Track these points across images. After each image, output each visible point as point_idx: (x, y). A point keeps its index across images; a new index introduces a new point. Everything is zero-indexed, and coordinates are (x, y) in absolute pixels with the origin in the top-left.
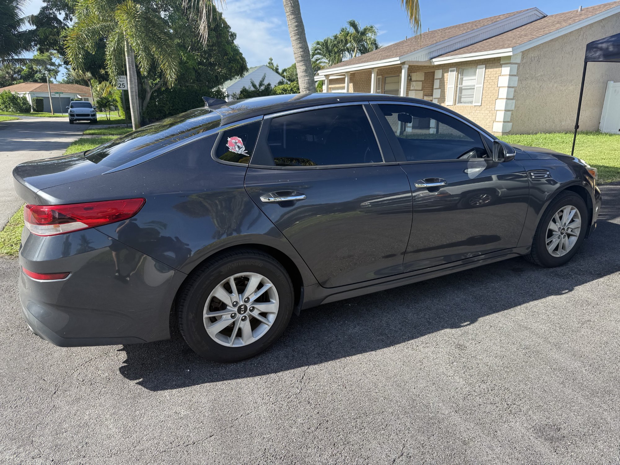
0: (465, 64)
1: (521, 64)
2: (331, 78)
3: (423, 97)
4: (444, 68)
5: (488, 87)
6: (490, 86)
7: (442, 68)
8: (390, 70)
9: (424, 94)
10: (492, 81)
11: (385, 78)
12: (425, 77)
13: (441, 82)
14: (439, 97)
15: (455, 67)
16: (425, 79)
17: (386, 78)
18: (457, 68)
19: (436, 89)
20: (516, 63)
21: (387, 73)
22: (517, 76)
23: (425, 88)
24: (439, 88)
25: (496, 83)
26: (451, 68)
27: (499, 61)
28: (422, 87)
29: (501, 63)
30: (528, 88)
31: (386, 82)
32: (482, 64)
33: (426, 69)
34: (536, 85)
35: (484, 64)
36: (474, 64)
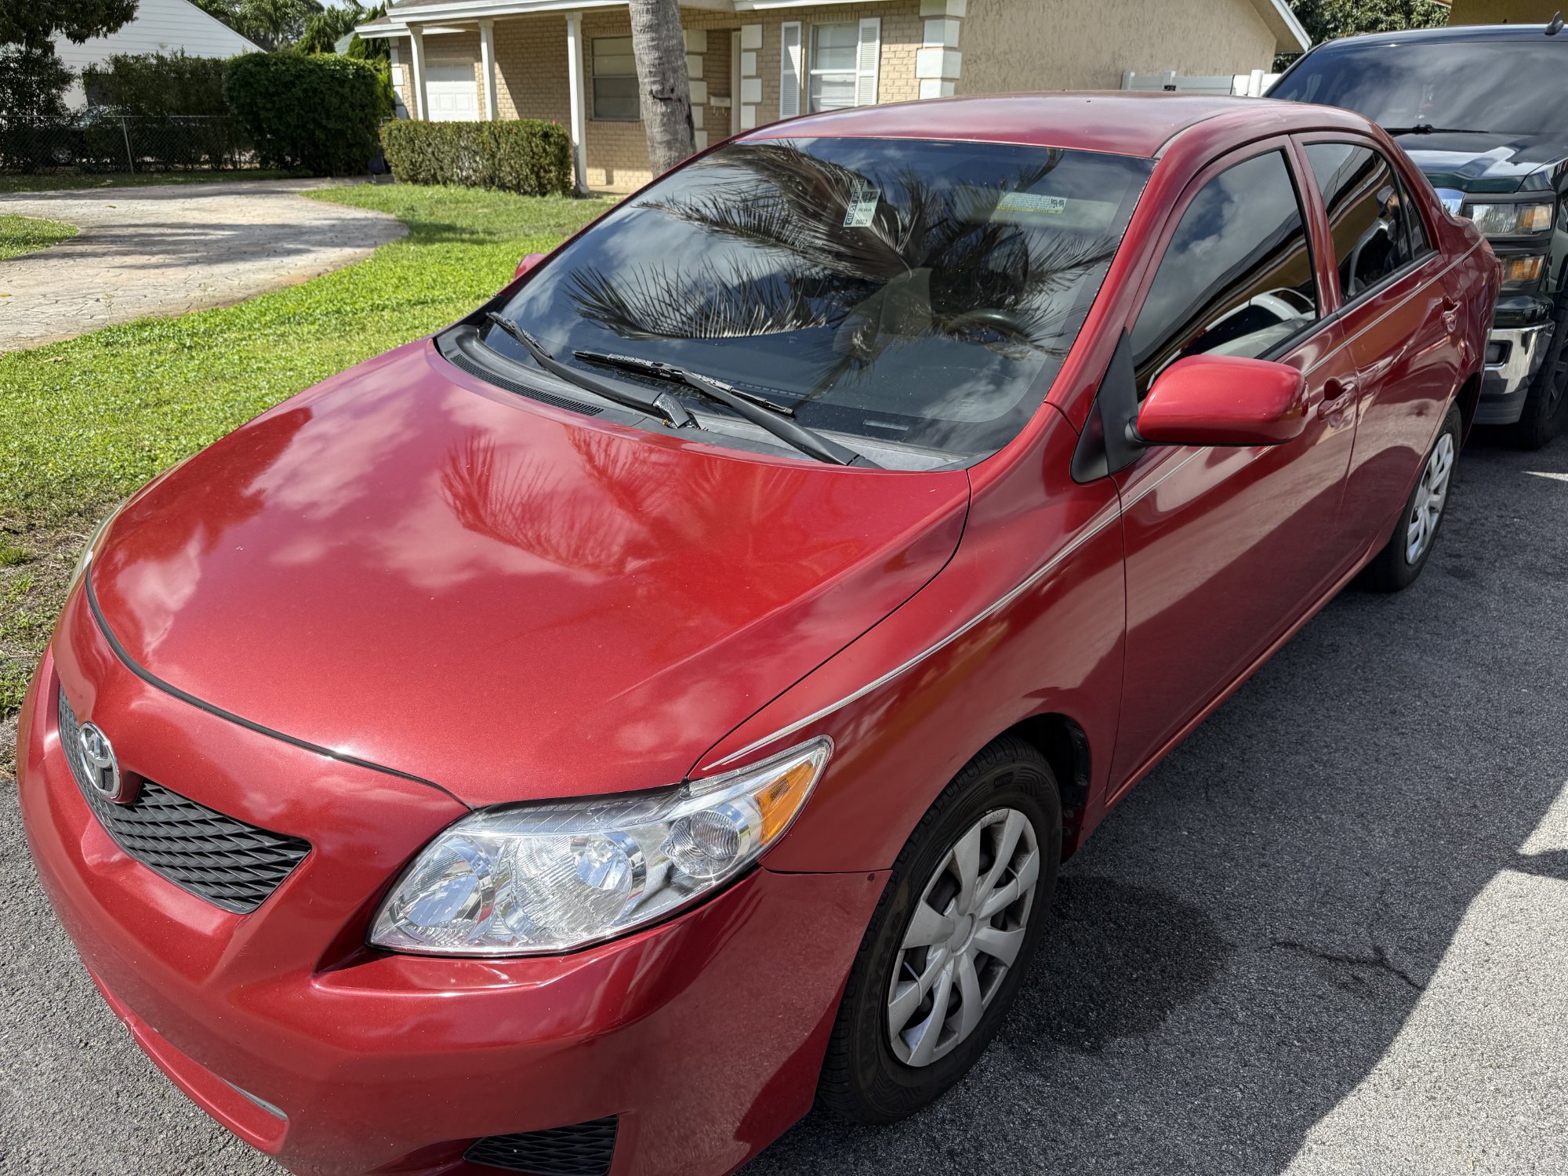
0: (824, 13)
1: (966, 21)
2: (426, 32)
3: (709, 99)
4: (766, 19)
5: (891, 76)
6: (897, 75)
7: (760, 20)
8: (606, 20)
9: (711, 91)
10: (900, 61)
11: (593, 39)
12: (708, 43)
13: (760, 59)
14: (758, 99)
15: (796, 20)
16: (708, 49)
17: (596, 41)
18: (802, 21)
19: (746, 77)
20: (957, 18)
21: (599, 27)
22: (959, 51)
23: (710, 74)
24: (757, 76)
25: (912, 68)
26: (786, 20)
27: (915, 10)
28: (704, 71)
29: (922, 14)
30: (981, 84)
31: (596, 53)
32: (872, 16)
33: (714, 20)
34: (996, 77)
35: (876, 16)
36: (849, 14)
